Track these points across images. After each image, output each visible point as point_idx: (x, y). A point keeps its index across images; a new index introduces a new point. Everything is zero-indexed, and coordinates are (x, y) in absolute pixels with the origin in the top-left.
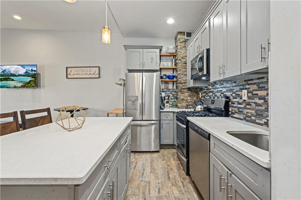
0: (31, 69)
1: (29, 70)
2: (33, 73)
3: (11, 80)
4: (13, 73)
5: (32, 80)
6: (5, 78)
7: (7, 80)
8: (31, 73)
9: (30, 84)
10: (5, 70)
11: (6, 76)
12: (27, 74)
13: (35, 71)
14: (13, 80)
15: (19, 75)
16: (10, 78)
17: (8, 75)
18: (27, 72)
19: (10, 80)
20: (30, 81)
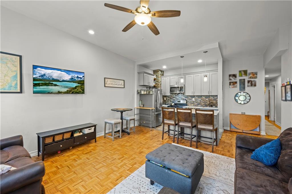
0: (77, 76)
1: (75, 77)
2: (79, 80)
3: (53, 85)
4: (55, 78)
5: (78, 86)
6: (45, 83)
7: (49, 85)
8: (77, 79)
9: (76, 89)
10: (44, 75)
11: (47, 81)
12: (72, 80)
13: (80, 78)
14: (56, 85)
15: (64, 81)
16: (52, 83)
17: (49, 80)
18: (72, 79)
19: (51, 86)
20: (76, 87)
